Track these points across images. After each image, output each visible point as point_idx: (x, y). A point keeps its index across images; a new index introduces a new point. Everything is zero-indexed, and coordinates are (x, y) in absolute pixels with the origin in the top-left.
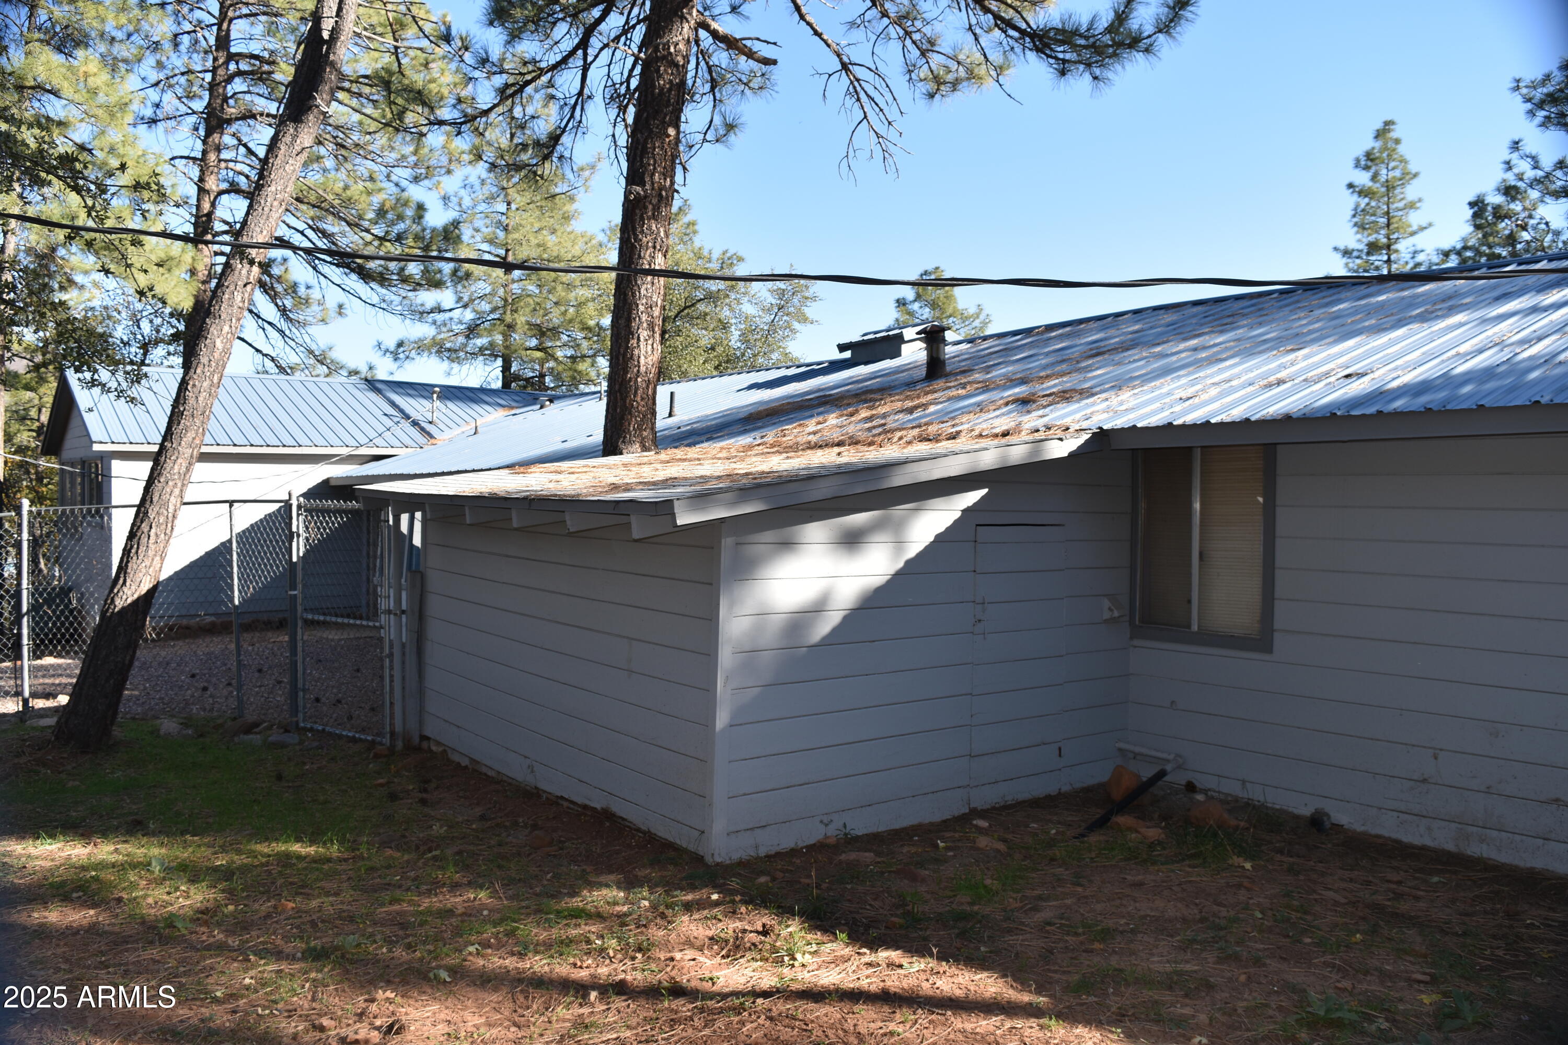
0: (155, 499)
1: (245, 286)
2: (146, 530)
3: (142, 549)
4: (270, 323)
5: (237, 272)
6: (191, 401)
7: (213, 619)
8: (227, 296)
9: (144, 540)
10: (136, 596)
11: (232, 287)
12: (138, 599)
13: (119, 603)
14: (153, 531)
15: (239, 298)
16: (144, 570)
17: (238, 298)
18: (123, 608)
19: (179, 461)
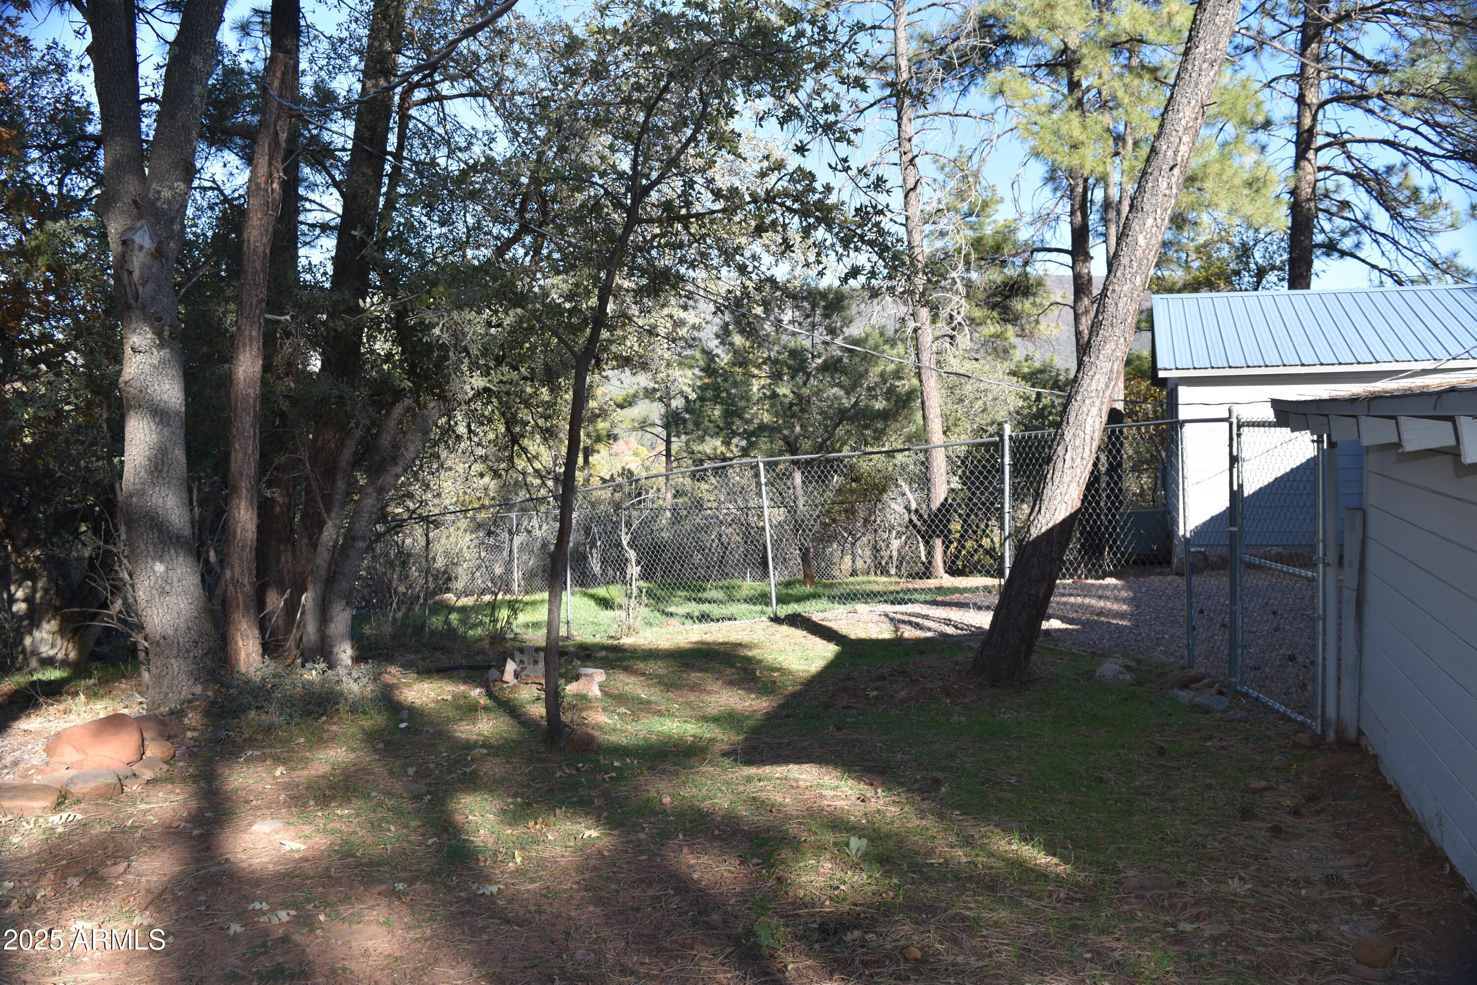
0: (1071, 420)
1: (1171, 169)
2: (1061, 454)
3: (1058, 474)
4: (1382, 235)
5: (1161, 155)
6: (1111, 309)
7: (1280, 550)
8: (1150, 185)
9: (1059, 465)
10: (1050, 525)
11: (1156, 173)
12: (1052, 529)
13: (1034, 532)
14: (1068, 454)
15: (1165, 184)
16: (1059, 498)
17: (1163, 184)
18: (1038, 537)
19: (1097, 377)
